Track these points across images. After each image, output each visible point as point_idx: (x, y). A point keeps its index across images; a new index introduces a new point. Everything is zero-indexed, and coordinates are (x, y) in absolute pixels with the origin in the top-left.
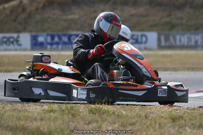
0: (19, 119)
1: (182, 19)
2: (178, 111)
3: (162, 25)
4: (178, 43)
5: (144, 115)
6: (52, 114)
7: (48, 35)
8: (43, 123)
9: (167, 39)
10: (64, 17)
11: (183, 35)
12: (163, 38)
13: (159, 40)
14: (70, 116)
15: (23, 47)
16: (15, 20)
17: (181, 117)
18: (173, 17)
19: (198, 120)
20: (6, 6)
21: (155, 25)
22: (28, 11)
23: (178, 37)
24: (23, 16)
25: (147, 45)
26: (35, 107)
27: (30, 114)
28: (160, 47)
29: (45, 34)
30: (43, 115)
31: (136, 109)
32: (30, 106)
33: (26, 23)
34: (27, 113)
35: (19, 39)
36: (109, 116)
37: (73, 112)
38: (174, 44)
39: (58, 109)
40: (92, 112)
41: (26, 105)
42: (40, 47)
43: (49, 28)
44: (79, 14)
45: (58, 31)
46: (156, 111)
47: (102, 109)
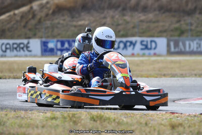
0: (21, 126)
1: (191, 24)
2: (179, 118)
3: (172, 30)
4: (187, 49)
5: (144, 122)
6: (54, 121)
7: (58, 41)
8: (44, 130)
9: (176, 45)
10: (74, 23)
11: (193, 41)
12: (172, 44)
13: (168, 46)
14: (71, 123)
15: (33, 53)
16: (25, 27)
17: (181, 125)
18: (182, 22)
19: (197, 127)
20: (17, 12)
21: (165, 31)
22: (38, 17)
23: (187, 43)
24: (33, 22)
25: (156, 51)
26: (38, 114)
27: (32, 122)
28: (169, 53)
29: (55, 40)
30: (44, 123)
31: (138, 116)
32: (33, 113)
33: (36, 29)
34: (29, 121)
35: (29, 45)
36: (110, 123)
37: (75, 119)
38: (183, 49)
39: (61, 117)
40: (93, 119)
41: (30, 112)
42: (50, 53)
43: (59, 34)
44: (89, 20)
45: (69, 37)
46: (157, 118)
47: (103, 116)
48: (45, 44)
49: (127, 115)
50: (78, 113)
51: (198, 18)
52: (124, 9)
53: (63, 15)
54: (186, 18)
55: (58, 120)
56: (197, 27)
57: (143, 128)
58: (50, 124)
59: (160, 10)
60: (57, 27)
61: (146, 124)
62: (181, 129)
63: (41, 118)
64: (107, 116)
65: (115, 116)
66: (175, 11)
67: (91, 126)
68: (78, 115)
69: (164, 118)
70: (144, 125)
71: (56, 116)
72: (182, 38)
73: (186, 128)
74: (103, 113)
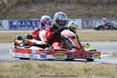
1: (96, 11)
2: (89, 66)
3: (85, 15)
4: (94, 26)
5: (69, 68)
6: (17, 68)
7: (18, 21)
8: (12, 73)
9: (87, 23)
10: (28, 11)
11: (97, 20)
12: (85, 22)
13: (83, 23)
14: (27, 69)
15: (4, 28)
17: (90, 69)
18: (91, 10)
19: (100, 71)
21: (81, 15)
22: (7, 7)
23: (94, 22)
24: (4, 10)
26: (7, 64)
27: (4, 68)
28: (83, 28)
29: (17, 21)
30: (11, 69)
31: (66, 64)
32: (5, 63)
33: (6, 14)
34: (2, 67)
35: (2, 24)
36: (49, 68)
37: (29, 67)
38: (91, 26)
39: (21, 65)
40: (40, 66)
41: (3, 62)
42: (14, 28)
43: (19, 17)
44: (36, 9)
45: (25, 19)
46: (76, 66)
47: (45, 65)
48: (11, 23)
49: (59, 64)
50: (31, 63)
51: (99, 8)
52: (57, 3)
53: (22, 6)
54: (93, 7)
55: (19, 67)
56: (99, 13)
57: (69, 72)
58: (15, 69)
59: (78, 3)
60: (18, 13)
61: (70, 69)
62: (90, 72)
63: (9, 66)
64: (48, 65)
65: (52, 64)
66: (87, 4)
67: (38, 70)
68: (31, 64)
69: (81, 65)
70: (69, 70)
71: (18, 65)
72: (91, 19)
73: (94, 71)
74: (45, 63)
